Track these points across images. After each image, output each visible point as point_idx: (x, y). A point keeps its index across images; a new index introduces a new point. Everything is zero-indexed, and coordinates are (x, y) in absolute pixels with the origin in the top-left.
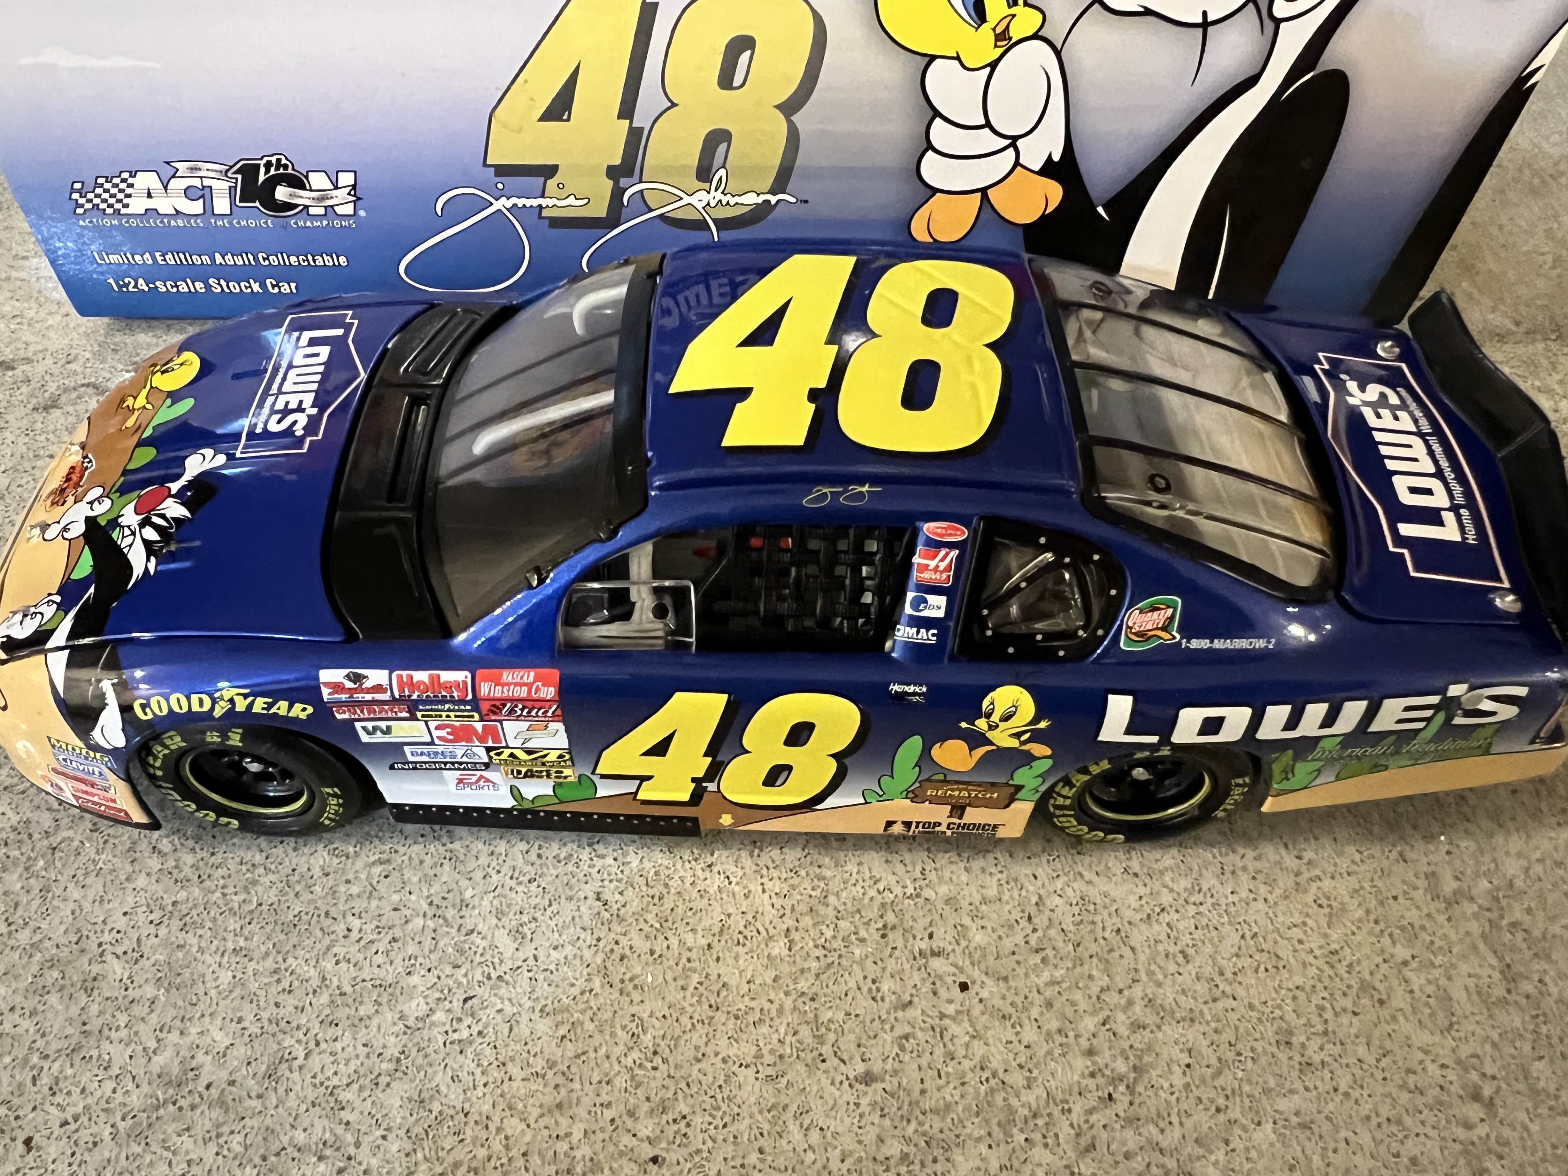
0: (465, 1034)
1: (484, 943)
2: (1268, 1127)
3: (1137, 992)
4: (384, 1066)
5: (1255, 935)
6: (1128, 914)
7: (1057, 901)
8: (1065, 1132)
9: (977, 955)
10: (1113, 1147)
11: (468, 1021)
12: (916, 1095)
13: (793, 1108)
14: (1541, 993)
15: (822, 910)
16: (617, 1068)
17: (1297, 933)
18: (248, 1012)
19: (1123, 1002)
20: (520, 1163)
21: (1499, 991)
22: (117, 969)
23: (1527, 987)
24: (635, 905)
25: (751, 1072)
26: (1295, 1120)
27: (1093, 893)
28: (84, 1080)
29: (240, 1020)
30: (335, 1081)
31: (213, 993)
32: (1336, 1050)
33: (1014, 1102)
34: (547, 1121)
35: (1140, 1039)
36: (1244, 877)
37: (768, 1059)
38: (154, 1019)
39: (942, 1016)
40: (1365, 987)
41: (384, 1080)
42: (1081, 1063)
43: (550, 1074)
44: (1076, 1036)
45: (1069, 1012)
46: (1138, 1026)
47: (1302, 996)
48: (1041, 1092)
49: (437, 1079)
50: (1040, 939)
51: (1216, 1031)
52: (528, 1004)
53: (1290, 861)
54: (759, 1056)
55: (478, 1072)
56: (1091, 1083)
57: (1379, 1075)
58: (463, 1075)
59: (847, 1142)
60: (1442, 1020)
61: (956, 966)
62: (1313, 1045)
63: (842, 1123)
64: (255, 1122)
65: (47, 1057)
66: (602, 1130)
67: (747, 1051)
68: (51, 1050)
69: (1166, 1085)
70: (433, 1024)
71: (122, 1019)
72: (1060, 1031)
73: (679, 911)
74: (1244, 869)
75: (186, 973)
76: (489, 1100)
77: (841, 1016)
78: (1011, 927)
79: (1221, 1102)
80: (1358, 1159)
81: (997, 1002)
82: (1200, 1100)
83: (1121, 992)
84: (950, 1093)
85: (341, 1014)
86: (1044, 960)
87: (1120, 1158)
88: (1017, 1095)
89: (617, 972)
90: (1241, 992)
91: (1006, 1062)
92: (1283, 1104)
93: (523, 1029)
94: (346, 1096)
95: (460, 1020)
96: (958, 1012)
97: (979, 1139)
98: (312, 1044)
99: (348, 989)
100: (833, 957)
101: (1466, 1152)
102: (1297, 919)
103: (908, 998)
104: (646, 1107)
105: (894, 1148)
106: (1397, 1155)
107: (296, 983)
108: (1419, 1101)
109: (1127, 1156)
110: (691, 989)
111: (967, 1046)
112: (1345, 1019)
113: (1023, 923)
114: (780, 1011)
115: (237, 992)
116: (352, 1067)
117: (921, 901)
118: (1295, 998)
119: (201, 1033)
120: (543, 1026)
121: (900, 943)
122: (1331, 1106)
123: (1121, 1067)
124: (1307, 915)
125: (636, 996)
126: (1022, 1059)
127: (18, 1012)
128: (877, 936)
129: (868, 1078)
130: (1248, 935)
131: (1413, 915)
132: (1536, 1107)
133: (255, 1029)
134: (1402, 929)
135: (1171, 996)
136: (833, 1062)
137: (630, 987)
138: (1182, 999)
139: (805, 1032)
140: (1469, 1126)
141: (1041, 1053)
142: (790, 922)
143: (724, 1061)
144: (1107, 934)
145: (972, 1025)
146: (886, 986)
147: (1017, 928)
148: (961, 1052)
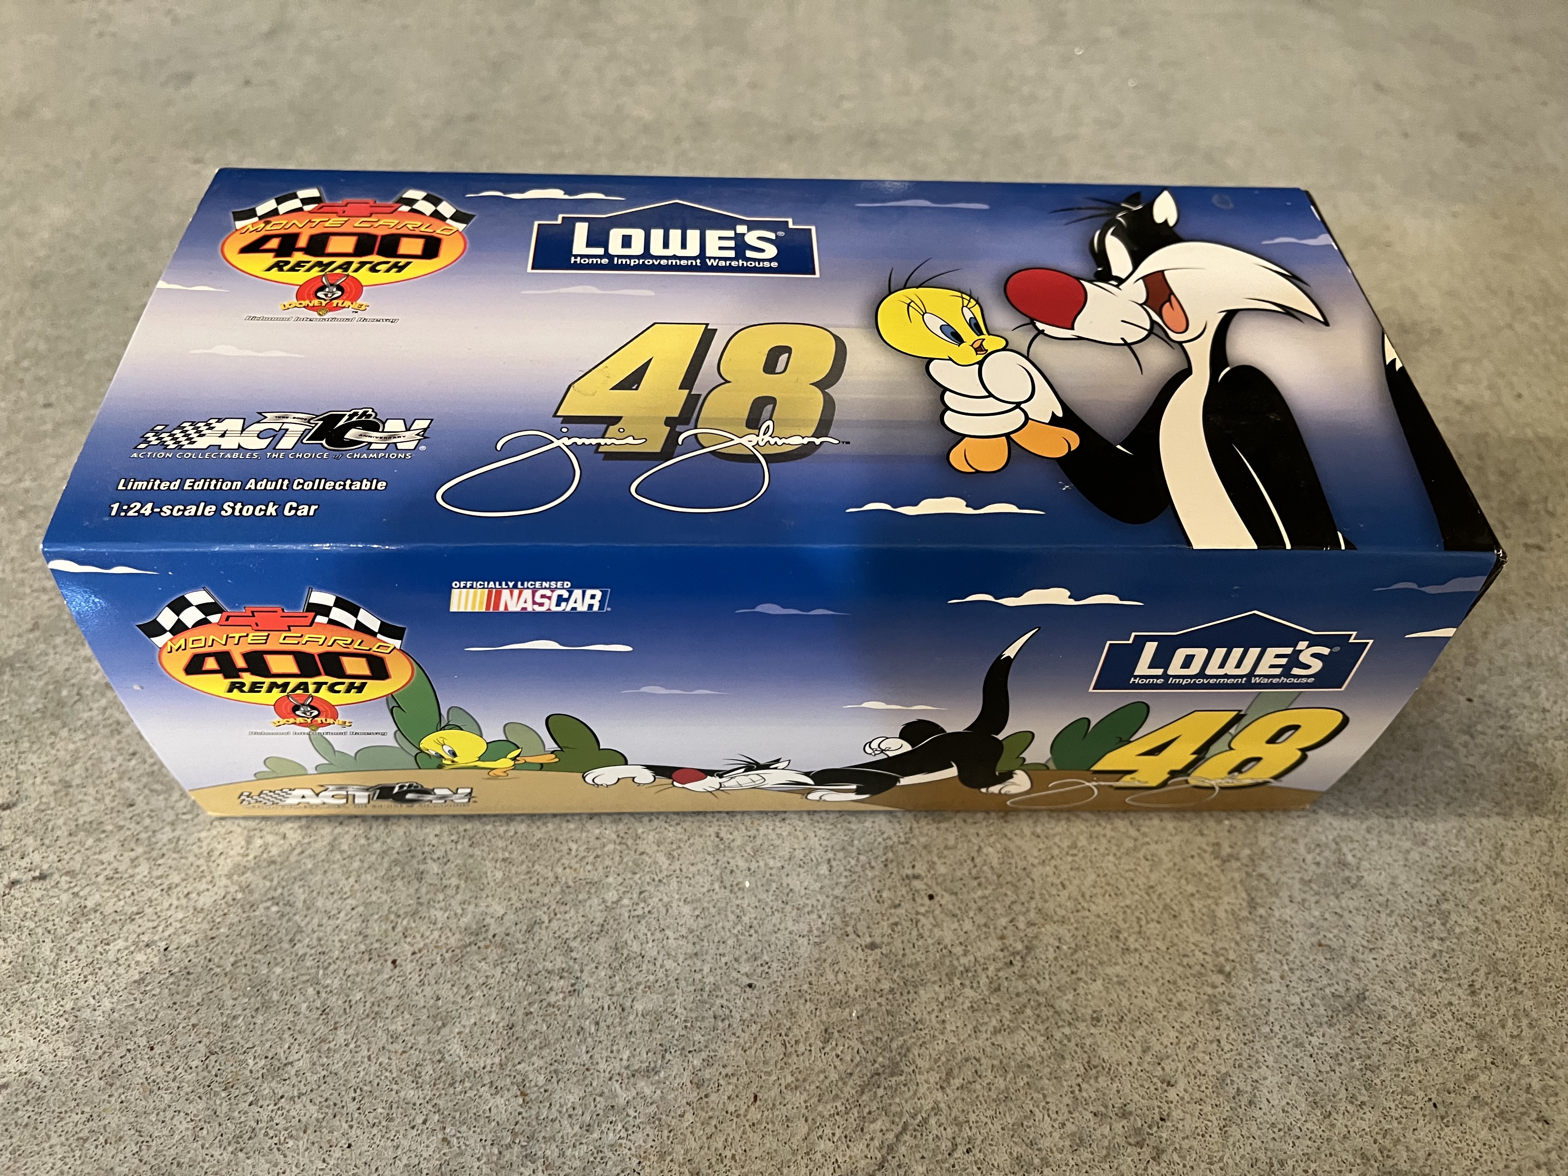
0: (640, 912)
1: (649, 861)
2: (1099, 982)
3: (1033, 904)
4: (595, 928)
5: (1105, 875)
6: (1031, 860)
7: (990, 850)
8: (984, 980)
9: (940, 880)
10: (1011, 989)
11: (642, 905)
12: (900, 957)
13: (829, 961)
14: (1269, 915)
15: (850, 849)
16: (728, 934)
17: (1131, 874)
18: (513, 895)
19: (1024, 910)
20: (674, 984)
21: (1245, 913)
22: (434, 868)
23: (1261, 911)
24: (738, 842)
25: (806, 939)
26: (1115, 979)
27: (1012, 846)
28: (423, 929)
29: (509, 900)
30: (567, 936)
31: (492, 884)
32: (1144, 943)
33: (956, 963)
34: (689, 962)
35: (1031, 932)
36: (1104, 841)
37: (816, 933)
38: (459, 897)
39: (917, 913)
40: (1166, 907)
41: (595, 936)
42: (997, 944)
43: (690, 937)
44: (995, 928)
45: (991, 913)
46: (1030, 924)
47: (1129, 911)
48: (972, 958)
49: (626, 936)
50: (978, 872)
51: (1076, 929)
52: (677, 897)
53: (1133, 832)
54: (810, 931)
55: (649, 934)
56: (1001, 955)
57: (1167, 957)
58: (640, 935)
59: (860, 981)
60: (1209, 927)
61: (926, 884)
62: (1131, 939)
63: (857, 971)
64: (523, 957)
65: (399, 916)
66: (720, 968)
67: (803, 928)
68: (401, 912)
69: (1044, 957)
70: (622, 906)
71: (441, 896)
72: (985, 925)
73: (765, 846)
74: (1105, 836)
75: (476, 872)
76: (655, 949)
77: (858, 910)
78: (961, 864)
79: (1075, 968)
80: (1149, 1002)
81: (950, 907)
82: (1062, 966)
83: (1023, 904)
84: (919, 957)
85: (568, 899)
86: (980, 884)
87: (1013, 996)
88: (958, 959)
89: (728, 880)
90: (1093, 907)
91: (952, 940)
92: (1110, 971)
93: (674, 911)
94: (574, 944)
95: (638, 904)
96: (927, 912)
97: (934, 982)
98: (552, 915)
99: (571, 883)
100: (854, 877)
101: (1210, 1002)
102: (1132, 867)
103: (897, 902)
104: (745, 957)
105: (886, 985)
106: (1170, 1001)
107: (541, 880)
108: (1189, 972)
109: (1018, 995)
110: (771, 893)
111: (931, 931)
112: (1152, 925)
113: (969, 862)
114: (823, 907)
115: (507, 884)
116: (576, 928)
117: (908, 846)
118: (1125, 912)
119: (487, 906)
120: (686, 910)
121: (895, 871)
122: (1137, 973)
123: (1019, 946)
124: (1139, 865)
125: (740, 894)
126: (962, 940)
127: (379, 890)
128: (882, 866)
129: (873, 946)
130: (1101, 874)
131: (1201, 868)
132: (1254, 978)
133: (519, 905)
134: (1194, 875)
135: (1052, 907)
136: (852, 936)
137: (736, 889)
138: (1058, 909)
139: (837, 920)
140: (1214, 987)
141: (973, 937)
142: (831, 855)
143: (790, 933)
144: (1018, 870)
145: (935, 918)
146: (885, 894)
147: (965, 865)
148: (926, 934)
